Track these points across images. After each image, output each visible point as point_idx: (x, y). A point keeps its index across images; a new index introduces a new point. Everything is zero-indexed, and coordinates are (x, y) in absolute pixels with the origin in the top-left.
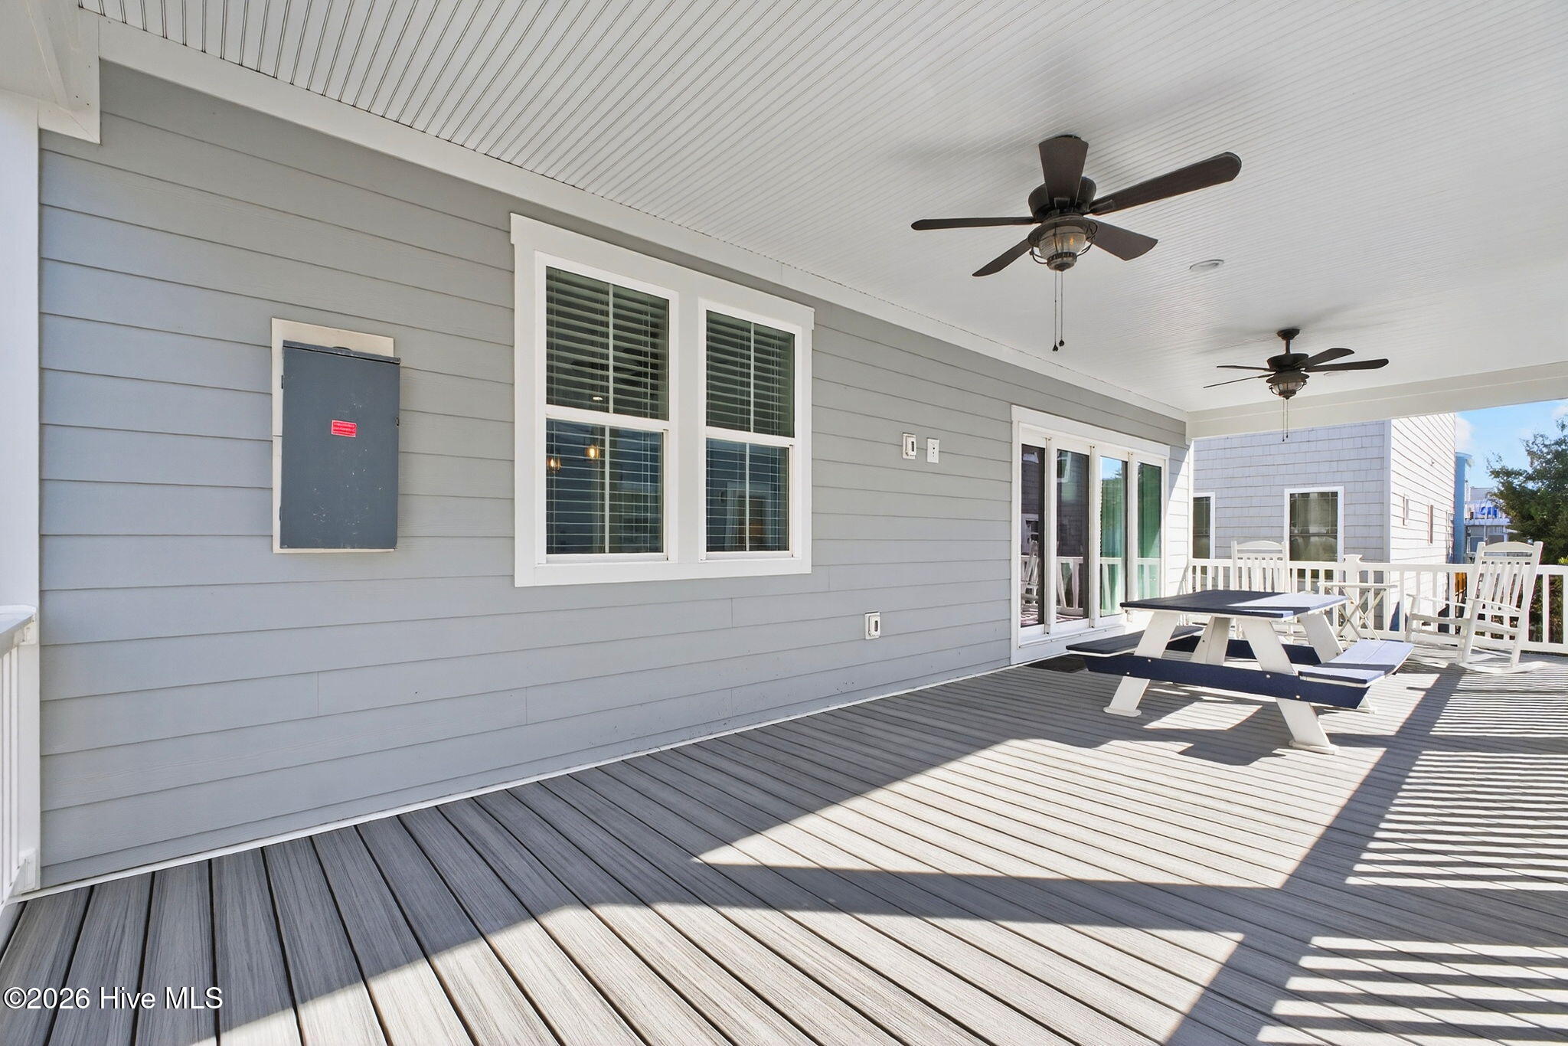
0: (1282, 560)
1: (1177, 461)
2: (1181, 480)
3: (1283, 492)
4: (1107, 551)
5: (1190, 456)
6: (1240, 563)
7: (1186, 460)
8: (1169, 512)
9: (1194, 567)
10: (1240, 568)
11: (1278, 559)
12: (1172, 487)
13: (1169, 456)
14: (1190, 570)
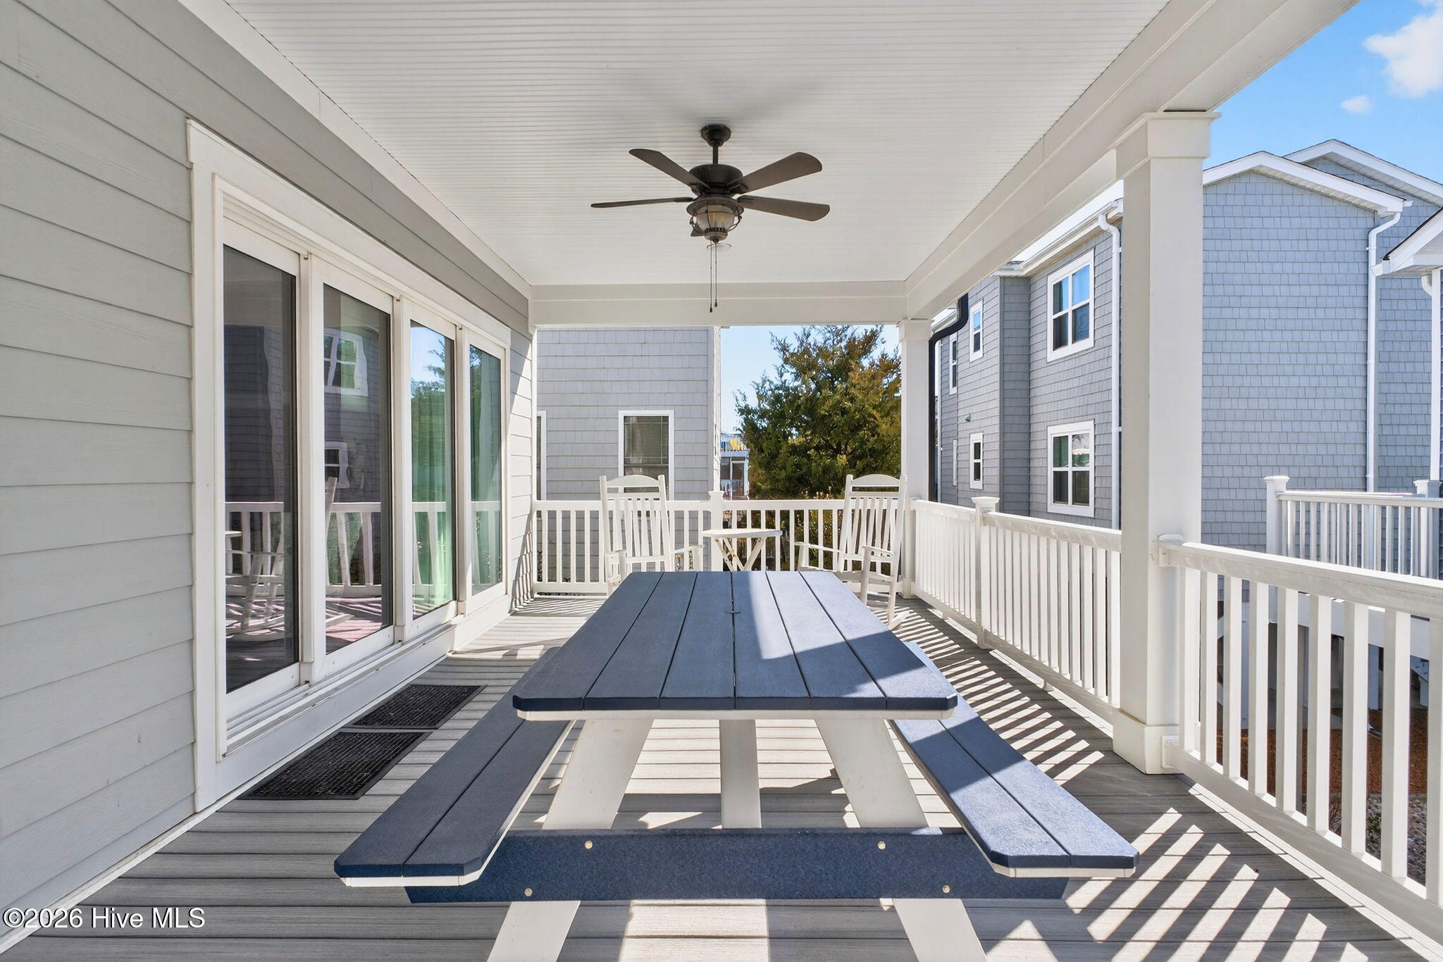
0: (658, 499)
1: (518, 354)
2: (523, 386)
3: (617, 414)
4: (423, 491)
5: (533, 351)
6: (611, 506)
7: (529, 356)
8: (510, 431)
9: (539, 514)
10: (611, 513)
11: (655, 499)
12: (514, 392)
13: (510, 344)
14: (535, 515)
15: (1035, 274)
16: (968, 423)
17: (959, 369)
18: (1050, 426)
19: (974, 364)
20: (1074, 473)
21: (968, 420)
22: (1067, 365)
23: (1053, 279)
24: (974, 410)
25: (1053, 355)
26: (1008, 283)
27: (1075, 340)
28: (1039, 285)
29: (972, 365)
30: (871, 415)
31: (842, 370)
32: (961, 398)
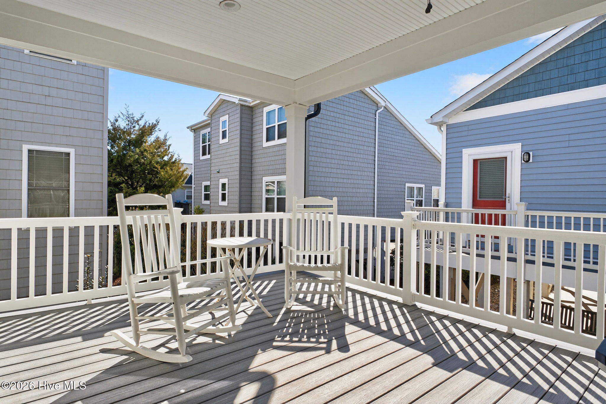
3: (24, 147)
15: (255, 106)
16: (219, 174)
17: (212, 147)
18: (264, 177)
19: (221, 145)
20: (278, 198)
21: (218, 172)
22: (275, 149)
23: (266, 110)
24: (220, 167)
25: (265, 144)
26: (243, 108)
27: (279, 138)
28: (257, 111)
29: (220, 145)
30: (156, 168)
31: (138, 142)
32: (213, 161)
